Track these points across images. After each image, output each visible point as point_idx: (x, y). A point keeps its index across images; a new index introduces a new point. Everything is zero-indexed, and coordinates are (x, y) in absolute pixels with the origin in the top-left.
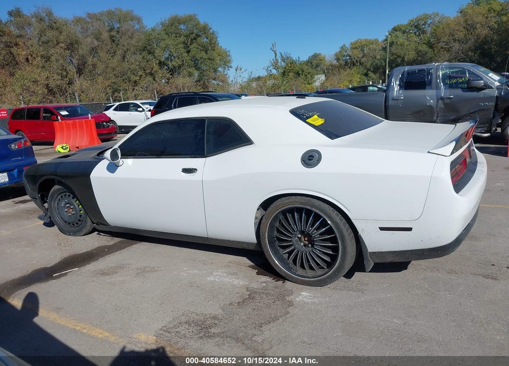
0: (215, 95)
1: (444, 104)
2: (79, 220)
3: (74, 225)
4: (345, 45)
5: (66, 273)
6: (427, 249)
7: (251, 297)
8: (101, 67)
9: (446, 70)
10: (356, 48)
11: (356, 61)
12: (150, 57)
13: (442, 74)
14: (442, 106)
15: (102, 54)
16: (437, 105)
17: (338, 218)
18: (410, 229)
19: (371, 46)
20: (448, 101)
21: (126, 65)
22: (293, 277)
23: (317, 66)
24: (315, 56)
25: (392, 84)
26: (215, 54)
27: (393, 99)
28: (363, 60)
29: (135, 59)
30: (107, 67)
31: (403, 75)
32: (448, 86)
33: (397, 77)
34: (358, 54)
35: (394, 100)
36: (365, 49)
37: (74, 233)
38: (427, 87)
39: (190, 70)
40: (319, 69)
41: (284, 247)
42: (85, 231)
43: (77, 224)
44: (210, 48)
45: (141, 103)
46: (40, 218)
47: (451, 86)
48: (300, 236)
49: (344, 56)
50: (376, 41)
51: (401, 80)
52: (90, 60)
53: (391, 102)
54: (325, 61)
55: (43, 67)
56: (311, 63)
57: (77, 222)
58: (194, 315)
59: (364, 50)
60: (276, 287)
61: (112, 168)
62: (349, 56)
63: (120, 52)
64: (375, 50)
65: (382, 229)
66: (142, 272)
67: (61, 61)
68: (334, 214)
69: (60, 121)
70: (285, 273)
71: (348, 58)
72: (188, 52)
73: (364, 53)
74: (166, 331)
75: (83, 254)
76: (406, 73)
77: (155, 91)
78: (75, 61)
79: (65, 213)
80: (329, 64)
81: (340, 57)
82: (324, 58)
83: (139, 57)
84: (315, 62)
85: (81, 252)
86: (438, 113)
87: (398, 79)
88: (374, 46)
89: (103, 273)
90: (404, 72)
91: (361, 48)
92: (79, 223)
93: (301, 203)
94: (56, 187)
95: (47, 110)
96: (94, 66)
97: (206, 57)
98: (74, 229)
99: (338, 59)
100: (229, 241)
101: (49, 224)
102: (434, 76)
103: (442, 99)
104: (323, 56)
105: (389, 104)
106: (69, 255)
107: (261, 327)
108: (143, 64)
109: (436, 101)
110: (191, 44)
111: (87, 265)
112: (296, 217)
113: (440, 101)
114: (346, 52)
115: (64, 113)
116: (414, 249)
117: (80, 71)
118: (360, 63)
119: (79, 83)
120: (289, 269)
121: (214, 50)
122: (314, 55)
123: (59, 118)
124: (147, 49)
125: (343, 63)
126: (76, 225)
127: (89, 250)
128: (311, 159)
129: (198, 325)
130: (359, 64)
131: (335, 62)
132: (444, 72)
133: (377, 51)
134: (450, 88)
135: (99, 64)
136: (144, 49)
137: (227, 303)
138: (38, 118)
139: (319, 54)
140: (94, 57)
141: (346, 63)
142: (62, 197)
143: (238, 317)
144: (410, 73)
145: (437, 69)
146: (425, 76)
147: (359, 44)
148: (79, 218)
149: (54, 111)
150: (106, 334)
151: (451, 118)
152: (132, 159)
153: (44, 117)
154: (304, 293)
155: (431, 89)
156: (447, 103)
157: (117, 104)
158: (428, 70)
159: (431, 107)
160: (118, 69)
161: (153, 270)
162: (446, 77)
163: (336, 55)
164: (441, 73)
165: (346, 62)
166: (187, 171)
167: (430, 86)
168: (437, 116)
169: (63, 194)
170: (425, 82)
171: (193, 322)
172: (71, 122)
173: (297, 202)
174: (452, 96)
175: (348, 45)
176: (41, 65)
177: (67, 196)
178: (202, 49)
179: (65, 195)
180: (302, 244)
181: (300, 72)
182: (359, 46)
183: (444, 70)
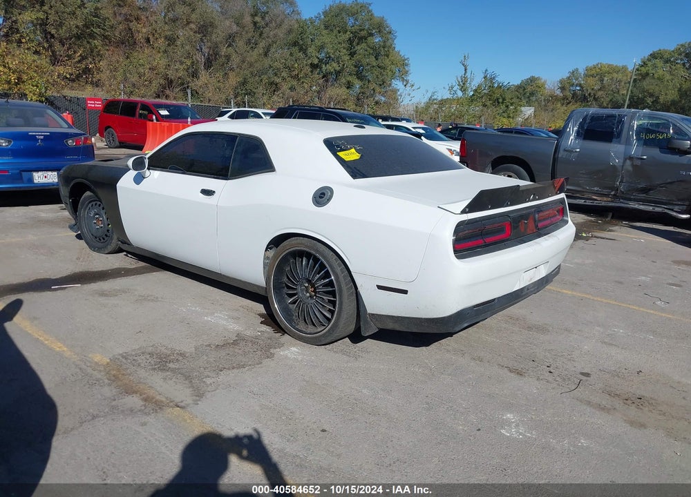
0: (344, 114)
1: (633, 165)
2: (106, 235)
3: (100, 239)
4: (577, 70)
5: (66, 288)
6: (424, 319)
7: (235, 343)
8: (236, 60)
9: (644, 120)
10: (592, 76)
11: (590, 94)
12: (301, 55)
13: (637, 126)
14: (630, 168)
15: (240, 43)
16: (623, 166)
17: (339, 269)
18: (405, 292)
19: (615, 75)
20: (638, 163)
21: (267, 62)
22: (291, 331)
23: (532, 94)
24: (532, 80)
25: (568, 130)
26: (387, 62)
27: (565, 150)
28: (600, 93)
29: (280, 55)
30: (244, 62)
31: (584, 119)
32: (642, 142)
33: (576, 121)
34: (594, 84)
35: (567, 151)
36: (606, 79)
37: (99, 248)
38: (614, 140)
39: (349, 78)
40: (534, 98)
41: (291, 296)
42: (110, 248)
43: (104, 239)
44: (382, 53)
45: (264, 114)
46: (71, 228)
47: (647, 143)
48: (307, 285)
49: (573, 85)
50: (624, 69)
51: (581, 125)
52: (224, 50)
53: (561, 154)
54: (545, 88)
55: (165, 51)
56: (525, 89)
57: (104, 236)
58: (163, 349)
59: (603, 81)
60: (270, 339)
61: (138, 179)
62: (580, 85)
63: (262, 44)
64: (620, 81)
65: (380, 287)
66: (143, 299)
67: (187, 48)
68: (336, 263)
69: (155, 121)
70: (285, 325)
71: (578, 88)
72: (352, 55)
73: (602, 83)
74: (123, 357)
75: (96, 272)
76: (589, 118)
77: (291, 100)
78: (205, 50)
79: (93, 225)
80: (549, 93)
81: (567, 86)
82: (543, 85)
83: (286, 52)
84: (529, 89)
85: (96, 270)
86: (623, 177)
87: (578, 124)
88: (620, 76)
89: (103, 294)
90: (587, 116)
91: (599, 76)
92: (106, 238)
93: (306, 246)
94: (88, 193)
95: (145, 107)
96: (228, 57)
97: (374, 64)
98: (100, 245)
99: (563, 89)
100: (240, 281)
101: (79, 237)
102: (626, 126)
103: (631, 158)
104: (543, 81)
105: (560, 156)
106: (81, 270)
107: (221, 371)
108: (289, 63)
109: (622, 161)
110: (358, 44)
111: (92, 284)
112: (304, 263)
113: (628, 161)
114: (577, 79)
115: (164, 112)
116: (411, 316)
117: (208, 64)
118: (594, 98)
119: (204, 76)
120: (290, 321)
121: (388, 56)
122: (529, 78)
123: (154, 117)
124: (298, 44)
125: (569, 94)
126: (102, 240)
127: (104, 269)
128: (322, 197)
129: (161, 358)
130: (592, 99)
131: (558, 92)
132: (641, 122)
133: (623, 84)
134: (644, 145)
135: (234, 56)
136: (295, 44)
137: (205, 344)
138: (134, 115)
139: (538, 79)
140: (229, 46)
141: (574, 95)
142: (92, 205)
143: (205, 358)
144: (595, 118)
145: (632, 118)
146: (614, 124)
147: (598, 70)
148: (106, 233)
149: (152, 108)
150: (65, 349)
151: (640, 186)
152: (159, 172)
153: (141, 114)
154: (294, 349)
155: (619, 143)
156: (636, 165)
157: (234, 110)
158: (621, 117)
159: (614, 167)
160: (256, 65)
161: (156, 300)
162: (641, 129)
163: (561, 82)
164: (636, 124)
165: (573, 93)
166: (208, 193)
167: (618, 139)
168: (621, 182)
169: (94, 203)
170: (613, 132)
171: (157, 354)
172: (166, 124)
173: (303, 244)
174: (645, 157)
175: (582, 71)
176: (163, 49)
177: (97, 206)
178: (371, 52)
179: (96, 204)
180: (308, 294)
181: (501, 100)
182: (598, 73)
183: (641, 119)
